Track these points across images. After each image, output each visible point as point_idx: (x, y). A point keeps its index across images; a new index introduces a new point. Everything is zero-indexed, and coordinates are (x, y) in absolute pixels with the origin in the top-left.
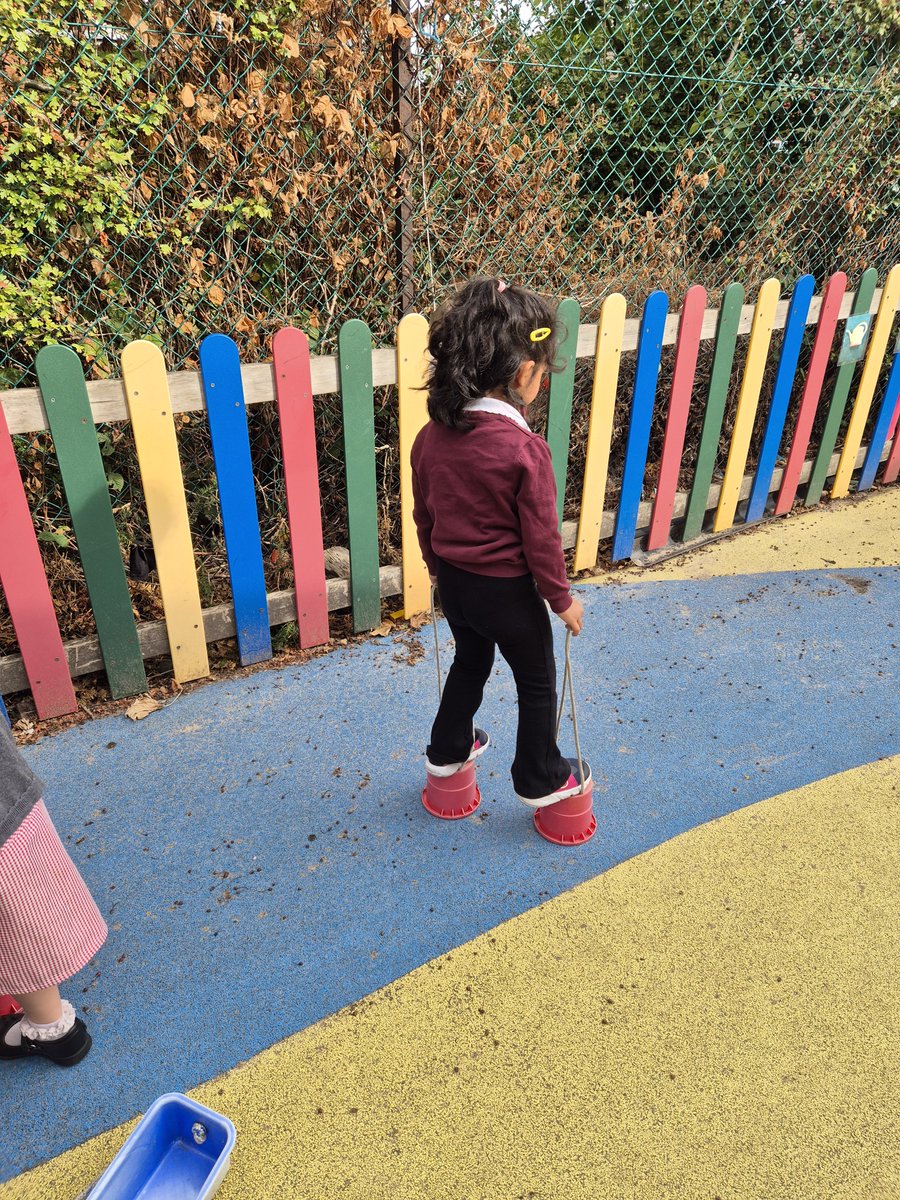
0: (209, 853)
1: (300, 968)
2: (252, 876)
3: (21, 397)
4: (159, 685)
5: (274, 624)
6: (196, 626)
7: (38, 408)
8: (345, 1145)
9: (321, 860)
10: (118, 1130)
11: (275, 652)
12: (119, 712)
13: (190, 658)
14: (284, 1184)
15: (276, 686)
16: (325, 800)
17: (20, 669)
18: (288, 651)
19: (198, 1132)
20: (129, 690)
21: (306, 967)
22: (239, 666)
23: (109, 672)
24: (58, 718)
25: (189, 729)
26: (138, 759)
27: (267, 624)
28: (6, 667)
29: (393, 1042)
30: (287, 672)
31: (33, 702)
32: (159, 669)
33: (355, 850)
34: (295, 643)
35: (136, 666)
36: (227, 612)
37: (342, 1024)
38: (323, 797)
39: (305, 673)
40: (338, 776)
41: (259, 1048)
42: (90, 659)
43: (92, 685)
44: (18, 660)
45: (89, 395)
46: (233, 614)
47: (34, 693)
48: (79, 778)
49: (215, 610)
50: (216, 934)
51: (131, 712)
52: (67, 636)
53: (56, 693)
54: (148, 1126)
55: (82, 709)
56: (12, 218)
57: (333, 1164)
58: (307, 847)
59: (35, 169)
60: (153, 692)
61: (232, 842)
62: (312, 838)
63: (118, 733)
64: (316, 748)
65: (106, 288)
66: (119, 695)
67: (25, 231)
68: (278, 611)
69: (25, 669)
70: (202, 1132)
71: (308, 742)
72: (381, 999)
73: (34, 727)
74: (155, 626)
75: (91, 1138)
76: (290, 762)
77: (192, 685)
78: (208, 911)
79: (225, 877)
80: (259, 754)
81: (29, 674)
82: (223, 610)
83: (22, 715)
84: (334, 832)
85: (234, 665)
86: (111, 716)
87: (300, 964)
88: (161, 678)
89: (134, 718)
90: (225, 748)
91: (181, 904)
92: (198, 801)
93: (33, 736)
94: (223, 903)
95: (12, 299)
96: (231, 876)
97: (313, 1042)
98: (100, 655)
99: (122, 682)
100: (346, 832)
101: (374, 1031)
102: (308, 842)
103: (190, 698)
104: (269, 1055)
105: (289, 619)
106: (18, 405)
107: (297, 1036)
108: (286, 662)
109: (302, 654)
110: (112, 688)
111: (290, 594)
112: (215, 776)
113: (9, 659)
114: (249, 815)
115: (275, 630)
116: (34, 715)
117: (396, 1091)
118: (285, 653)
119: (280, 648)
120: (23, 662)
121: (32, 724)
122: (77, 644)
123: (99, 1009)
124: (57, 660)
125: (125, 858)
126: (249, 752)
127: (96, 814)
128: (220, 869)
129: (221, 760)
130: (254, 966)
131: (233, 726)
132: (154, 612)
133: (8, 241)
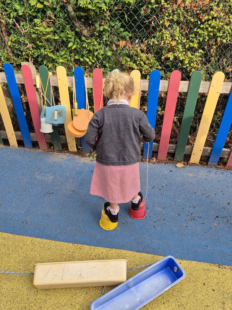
0: (189, 207)
1: (207, 247)
2: (199, 218)
3: (185, 83)
4: (185, 162)
5: (221, 157)
6: (201, 150)
7: (187, 86)
8: (209, 296)
9: (219, 224)
10: (156, 256)
11: (218, 164)
12: (174, 164)
13: (196, 158)
14: (191, 294)
15: (216, 173)
16: (223, 209)
17: (158, 147)
18: (222, 165)
19: (176, 269)
20: (178, 160)
21: (209, 248)
22: (207, 164)
23: (176, 154)
24: (161, 160)
25: (190, 175)
26: (176, 177)
27: (219, 156)
28: (155, 145)
29: (229, 281)
30: (220, 171)
31: (157, 155)
32: (187, 158)
33: (230, 226)
34: (225, 164)
35: (182, 155)
36: (210, 149)
37: (215, 268)
38: (223, 208)
39: (225, 173)
40: (229, 205)
41: (192, 259)
42: (173, 150)
43: (170, 156)
44: (158, 144)
45: (201, 85)
46: (211, 151)
47: (159, 153)
48: (162, 175)
49: (207, 148)
50: (187, 227)
51: (177, 165)
52: (170, 142)
53: (163, 155)
54: (166, 260)
55: (166, 160)
56: (198, 37)
57: (205, 299)
58: (215, 218)
59: (209, 24)
60: (183, 163)
61: (195, 207)
62: (217, 217)
63: (173, 169)
64: (224, 194)
65: (212, 57)
66: (175, 160)
67: (199, 40)
68: (224, 154)
69: (159, 147)
70: (177, 269)
71: (222, 192)
72: (228, 269)
73: (156, 160)
74: (190, 147)
75: (150, 254)
76: (215, 195)
77: (193, 164)
78: (186, 220)
79: (192, 214)
80: (207, 189)
81: (159, 148)
82: (209, 149)
83: (154, 157)
84: (224, 219)
85: (206, 164)
86: (172, 164)
87: (207, 246)
88: (186, 160)
89: (178, 167)
90: (198, 183)
91: (180, 215)
92: (188, 193)
93: (155, 162)
94: (190, 220)
95: (189, 58)
96: (193, 215)
97: (206, 267)
98: (175, 149)
99: (177, 157)
100: (228, 220)
101: (224, 275)
102: (216, 217)
103: (192, 168)
104: (194, 263)
105: (226, 157)
106: (183, 85)
107: (202, 263)
108: (220, 168)
109: (226, 168)
110: (175, 158)
111: (230, 150)
112: (194, 189)
113: (157, 144)
114: (201, 203)
115: (221, 159)
116: (156, 158)
117: (227, 294)
118: (221, 165)
119: (220, 164)
120: (159, 145)
121: (155, 160)
122: (171, 145)
123: (157, 228)
124: (166, 147)
125: (169, 198)
126: (204, 187)
127: (164, 185)
128: (191, 212)
129: (196, 186)
130: (194, 240)
131: (202, 179)
132: (189, 143)
133: (194, 43)
